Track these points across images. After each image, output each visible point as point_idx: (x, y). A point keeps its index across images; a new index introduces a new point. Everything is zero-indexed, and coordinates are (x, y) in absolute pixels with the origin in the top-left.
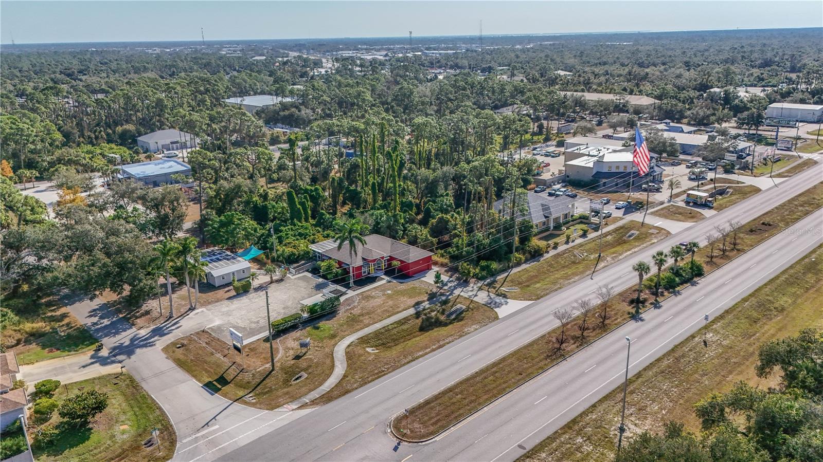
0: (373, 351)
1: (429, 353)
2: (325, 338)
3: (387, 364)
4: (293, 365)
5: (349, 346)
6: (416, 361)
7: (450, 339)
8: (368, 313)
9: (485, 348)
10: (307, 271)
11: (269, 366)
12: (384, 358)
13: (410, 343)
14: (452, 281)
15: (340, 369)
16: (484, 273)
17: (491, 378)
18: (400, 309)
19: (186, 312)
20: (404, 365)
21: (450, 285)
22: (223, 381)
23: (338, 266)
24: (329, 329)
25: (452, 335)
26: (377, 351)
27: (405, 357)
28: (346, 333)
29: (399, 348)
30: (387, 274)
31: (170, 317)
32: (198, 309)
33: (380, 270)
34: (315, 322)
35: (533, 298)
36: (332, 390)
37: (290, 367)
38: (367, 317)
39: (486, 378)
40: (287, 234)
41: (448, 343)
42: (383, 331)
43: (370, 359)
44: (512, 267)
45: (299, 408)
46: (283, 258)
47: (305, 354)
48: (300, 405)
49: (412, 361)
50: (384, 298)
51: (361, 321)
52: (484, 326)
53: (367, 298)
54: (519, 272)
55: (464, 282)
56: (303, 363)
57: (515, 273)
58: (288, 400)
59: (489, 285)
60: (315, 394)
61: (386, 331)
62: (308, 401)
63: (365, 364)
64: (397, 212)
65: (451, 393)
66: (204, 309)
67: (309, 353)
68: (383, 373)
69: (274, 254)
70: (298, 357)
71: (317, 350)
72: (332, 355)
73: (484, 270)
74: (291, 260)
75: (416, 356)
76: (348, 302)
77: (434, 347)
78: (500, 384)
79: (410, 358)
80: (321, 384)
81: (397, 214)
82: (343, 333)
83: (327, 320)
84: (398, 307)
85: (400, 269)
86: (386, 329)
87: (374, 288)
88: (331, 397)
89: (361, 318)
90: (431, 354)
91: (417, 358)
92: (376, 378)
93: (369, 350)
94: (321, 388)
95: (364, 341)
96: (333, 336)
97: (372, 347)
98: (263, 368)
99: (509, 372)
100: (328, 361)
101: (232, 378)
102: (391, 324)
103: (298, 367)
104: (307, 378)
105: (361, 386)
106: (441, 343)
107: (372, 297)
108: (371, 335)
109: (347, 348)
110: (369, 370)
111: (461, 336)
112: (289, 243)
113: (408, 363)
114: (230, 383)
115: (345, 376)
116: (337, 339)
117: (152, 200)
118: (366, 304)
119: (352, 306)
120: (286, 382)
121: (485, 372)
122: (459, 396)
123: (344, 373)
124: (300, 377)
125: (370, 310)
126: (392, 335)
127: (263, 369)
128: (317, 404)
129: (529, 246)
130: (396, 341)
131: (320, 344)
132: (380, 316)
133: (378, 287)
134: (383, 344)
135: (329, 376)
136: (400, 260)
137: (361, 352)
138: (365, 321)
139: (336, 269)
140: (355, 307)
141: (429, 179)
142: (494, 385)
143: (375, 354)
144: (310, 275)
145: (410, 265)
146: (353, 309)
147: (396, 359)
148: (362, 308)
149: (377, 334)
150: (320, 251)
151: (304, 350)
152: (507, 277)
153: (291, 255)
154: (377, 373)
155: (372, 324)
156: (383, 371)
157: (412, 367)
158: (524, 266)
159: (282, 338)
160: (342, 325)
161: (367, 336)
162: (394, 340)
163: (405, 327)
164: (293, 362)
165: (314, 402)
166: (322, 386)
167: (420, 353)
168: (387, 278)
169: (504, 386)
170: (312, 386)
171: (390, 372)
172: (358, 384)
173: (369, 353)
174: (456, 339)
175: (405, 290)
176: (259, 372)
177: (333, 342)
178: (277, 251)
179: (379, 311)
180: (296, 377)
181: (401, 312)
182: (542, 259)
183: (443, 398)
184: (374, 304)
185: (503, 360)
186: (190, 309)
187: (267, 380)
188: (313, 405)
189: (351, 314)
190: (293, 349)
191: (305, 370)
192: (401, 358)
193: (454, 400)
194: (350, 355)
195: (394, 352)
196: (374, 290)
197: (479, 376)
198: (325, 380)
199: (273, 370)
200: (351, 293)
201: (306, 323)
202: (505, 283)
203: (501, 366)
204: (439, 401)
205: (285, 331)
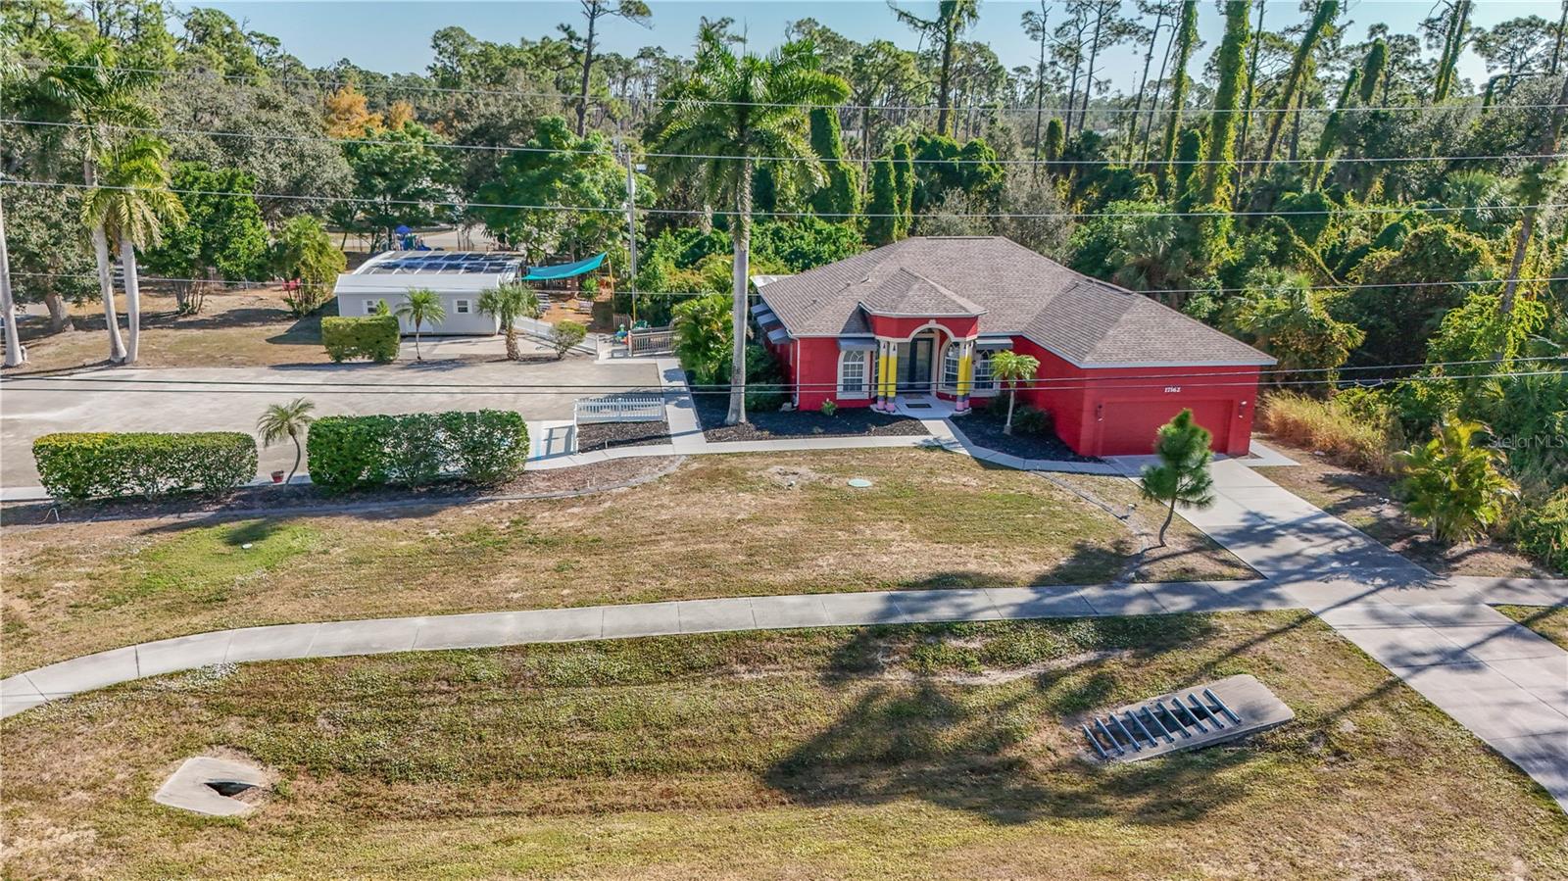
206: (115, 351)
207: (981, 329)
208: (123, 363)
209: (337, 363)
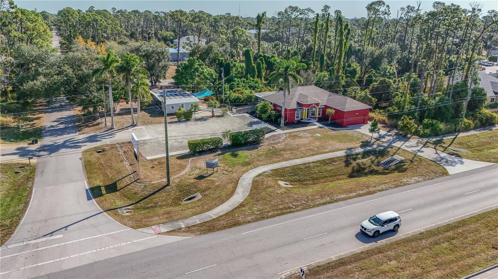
0: (286, 186)
1: (354, 197)
2: (238, 164)
3: (298, 201)
4: (192, 183)
5: (259, 175)
6: (335, 204)
7: (383, 187)
8: (291, 149)
9: (433, 203)
10: (247, 113)
11: (165, 180)
12: (295, 194)
13: (331, 184)
14: (391, 135)
15: (238, 197)
16: (428, 131)
17: (446, 245)
18: (327, 150)
19: (127, 127)
20: (318, 205)
21: (387, 138)
22: (112, 188)
23: (273, 108)
24: (246, 157)
25: (386, 183)
26: (291, 186)
27: (322, 197)
28: (261, 163)
29: (317, 187)
30: (320, 120)
31: (111, 129)
32: (139, 126)
33: (314, 118)
34: (235, 149)
35: (492, 160)
36: (218, 219)
37: (187, 185)
38: (289, 152)
39: (437, 244)
40: (237, 84)
41: (380, 191)
42: (302, 167)
43: (279, 192)
44: (459, 131)
45: (168, 233)
46: (230, 100)
47: (211, 175)
48: (171, 229)
49: (329, 203)
50: (311, 139)
51: (281, 155)
52: (429, 179)
53: (295, 137)
54: (468, 136)
55: (404, 137)
56: (203, 184)
57: (464, 137)
58: (164, 220)
59: (436, 143)
60: (196, 220)
61: (306, 168)
62: (183, 226)
63: (270, 196)
64: (340, 73)
65: (380, 255)
66: (143, 127)
67: (215, 175)
68: (288, 210)
69: (223, 97)
70: (201, 177)
71: (224, 174)
72: (238, 181)
73: (427, 128)
74: (236, 103)
75: (335, 198)
76: (274, 138)
77: (361, 192)
78: (462, 258)
79: (328, 199)
80: (210, 209)
81: (340, 76)
82: (258, 162)
83: (247, 150)
84: (325, 148)
85: (334, 117)
86: (307, 166)
87: (304, 131)
88: (214, 227)
89: (282, 152)
90: (356, 199)
91: (336, 201)
92: (278, 215)
93: (282, 183)
94: (207, 213)
95: (278, 174)
96: (247, 164)
97: (286, 181)
98: (159, 181)
99: (475, 242)
100: (230, 186)
101: (123, 186)
102: (313, 162)
103: (196, 187)
104: (200, 200)
105: (256, 220)
106: (371, 189)
107: (299, 137)
108: (288, 169)
109: (256, 176)
110: (273, 203)
111: (397, 186)
112: (237, 90)
113: (324, 204)
114: (118, 191)
115: (242, 205)
116: (249, 167)
117: (144, 51)
118: (292, 141)
119: (276, 141)
120: (176, 202)
121: (435, 235)
122: (393, 263)
123: (242, 201)
124: (194, 197)
125: (294, 147)
126: (313, 174)
127: (158, 183)
128: (193, 232)
129: (480, 113)
130: (315, 180)
131: (230, 169)
132: (303, 153)
133: (308, 130)
134: (300, 180)
135: (223, 202)
136: (335, 109)
137: (271, 183)
138: (285, 155)
139: (270, 111)
140: (279, 142)
141: (374, 54)
142: (452, 257)
143: (286, 188)
144: (248, 115)
145: (345, 115)
146: (277, 143)
147: (310, 198)
148: (286, 145)
149: (295, 170)
150: (261, 97)
151: (210, 171)
152: (454, 139)
153: (237, 99)
154: (282, 209)
155: (292, 159)
156: (290, 208)
157: (328, 209)
158: (473, 132)
159: (195, 158)
160: (260, 156)
161: (283, 169)
162: (314, 179)
163: (329, 168)
164: (192, 181)
165: (189, 229)
166: (210, 212)
167: (342, 196)
168: (319, 125)
169: (470, 261)
170: (198, 209)
171: (298, 211)
172: (253, 217)
173: (279, 186)
174: (391, 188)
175: (336, 136)
176: (153, 184)
177: (245, 168)
178: (225, 94)
179: (303, 149)
180: (190, 197)
181: (327, 153)
182: (494, 129)
183: (366, 261)
184: (299, 142)
185: (463, 223)
186: (131, 126)
187: (157, 195)
188: (187, 232)
189: (273, 147)
190: (200, 169)
191: (202, 191)
192: (317, 197)
193: (384, 267)
194: (256, 185)
195: (310, 190)
196: (303, 132)
197: (427, 239)
198: (217, 205)
199: (168, 185)
200: (279, 131)
201: (226, 149)
202: (453, 144)
203: (460, 231)
204: (360, 264)
205: (202, 153)
206: (134, 123)
207: (320, 105)
208: (135, 126)
209: (179, 121)
